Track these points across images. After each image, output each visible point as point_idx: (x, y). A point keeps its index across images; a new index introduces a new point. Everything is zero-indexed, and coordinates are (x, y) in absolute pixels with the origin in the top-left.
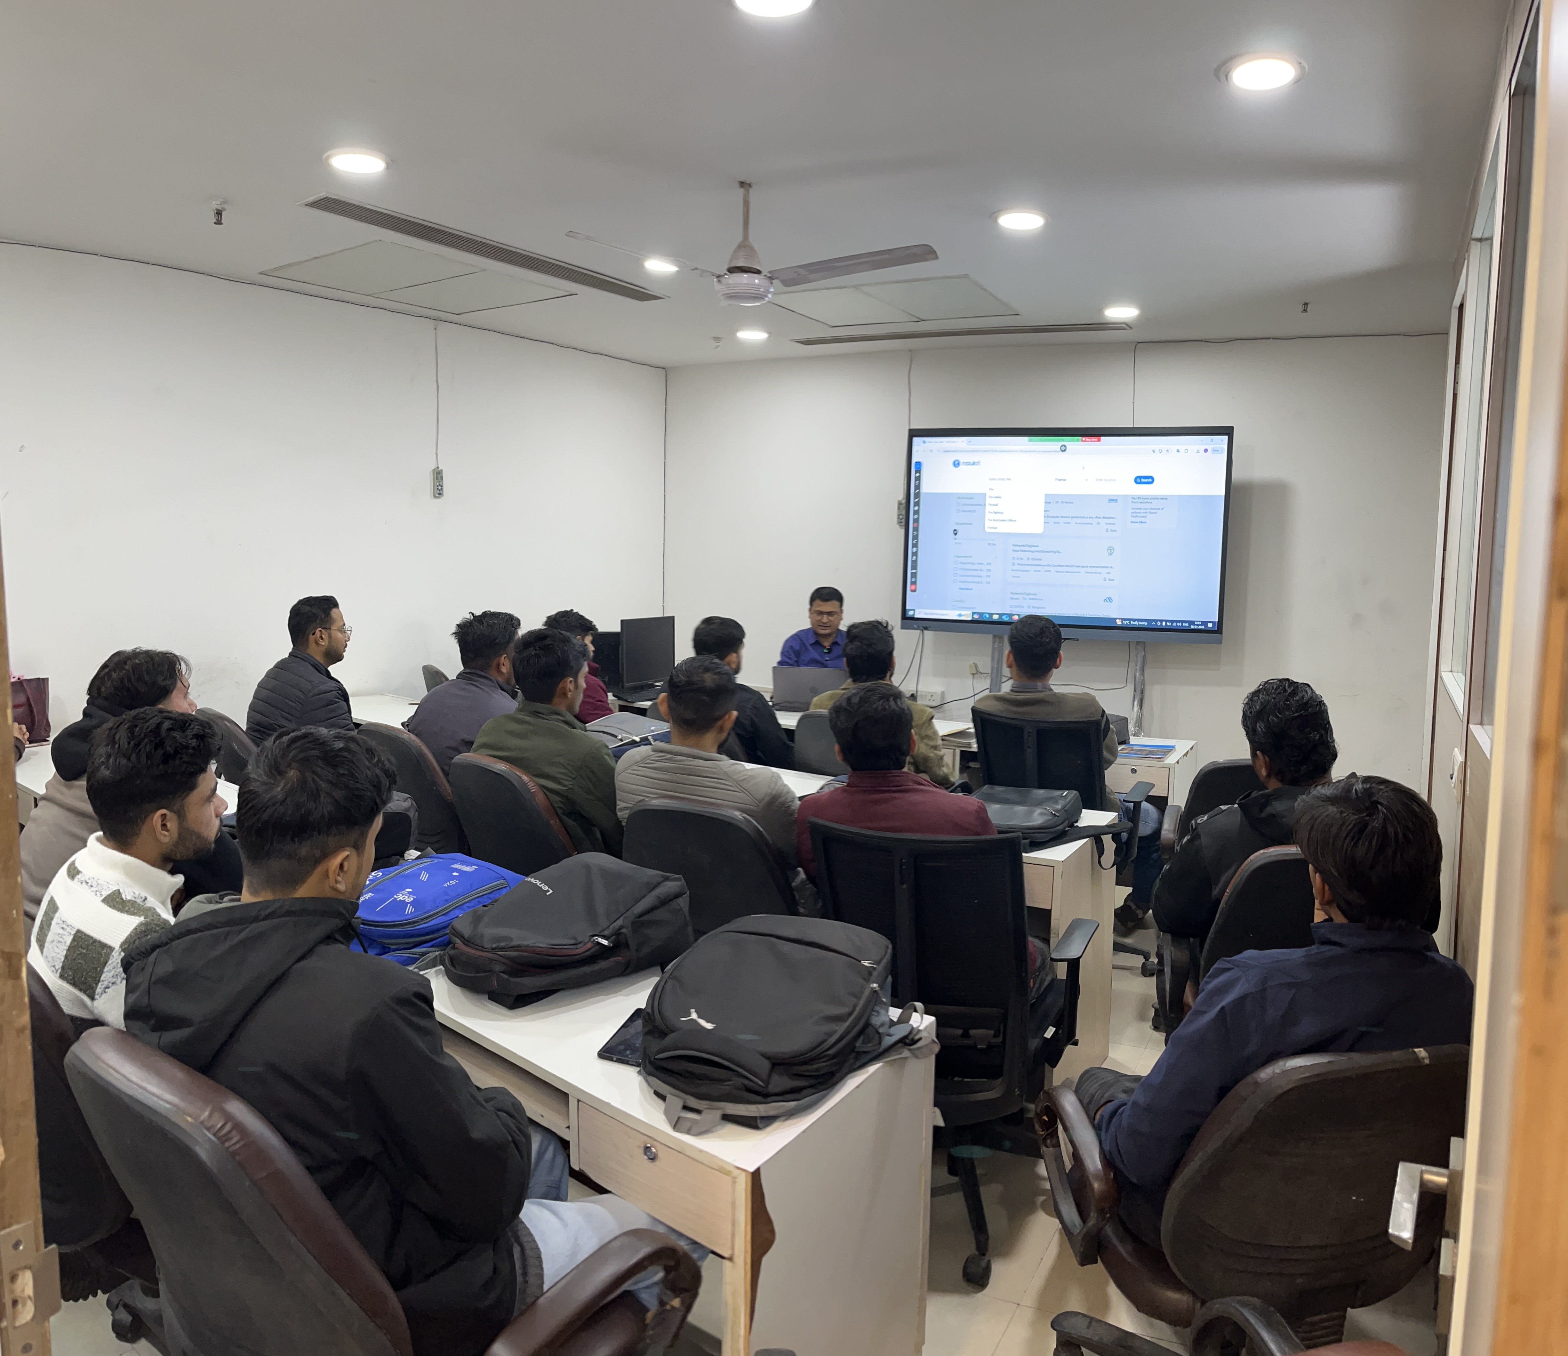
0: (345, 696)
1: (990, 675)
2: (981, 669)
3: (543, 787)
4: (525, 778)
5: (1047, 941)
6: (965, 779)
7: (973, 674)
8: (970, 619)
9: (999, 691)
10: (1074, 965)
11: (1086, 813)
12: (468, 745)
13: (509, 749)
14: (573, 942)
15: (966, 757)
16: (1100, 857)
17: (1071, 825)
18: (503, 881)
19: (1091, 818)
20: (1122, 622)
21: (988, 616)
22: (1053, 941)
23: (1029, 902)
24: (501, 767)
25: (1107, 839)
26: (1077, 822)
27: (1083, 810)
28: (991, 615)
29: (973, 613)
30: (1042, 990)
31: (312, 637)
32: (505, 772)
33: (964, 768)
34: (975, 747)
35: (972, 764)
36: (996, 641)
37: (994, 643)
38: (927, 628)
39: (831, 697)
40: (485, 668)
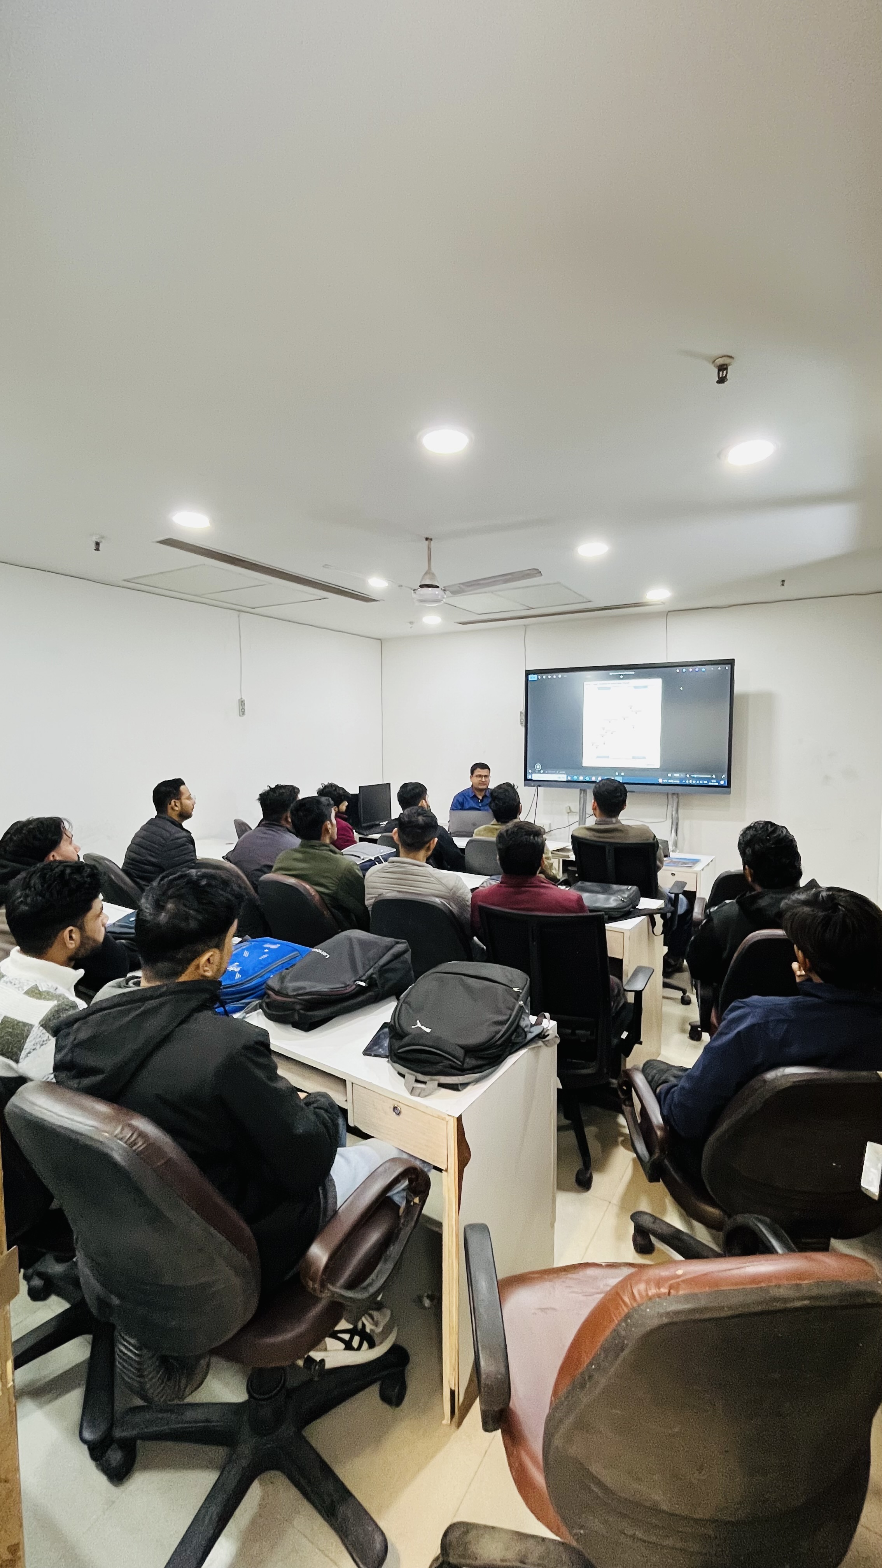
0: (192, 842)
1: (579, 813)
2: (573, 810)
3: (317, 891)
4: (308, 886)
6: (566, 877)
7: (568, 813)
8: (565, 779)
9: (585, 824)
10: (638, 995)
11: (643, 900)
12: (270, 868)
13: (295, 870)
14: (343, 987)
15: (566, 864)
16: (653, 928)
17: (633, 908)
18: (297, 952)
19: (646, 903)
21: (576, 777)
23: (609, 954)
24: (292, 881)
26: (637, 906)
27: (642, 898)
29: (567, 776)
30: (620, 1010)
31: (169, 806)
32: (294, 884)
33: (565, 870)
34: (572, 857)
35: (570, 868)
36: (583, 792)
37: (581, 794)
38: (539, 786)
39: (485, 829)
40: (279, 819)
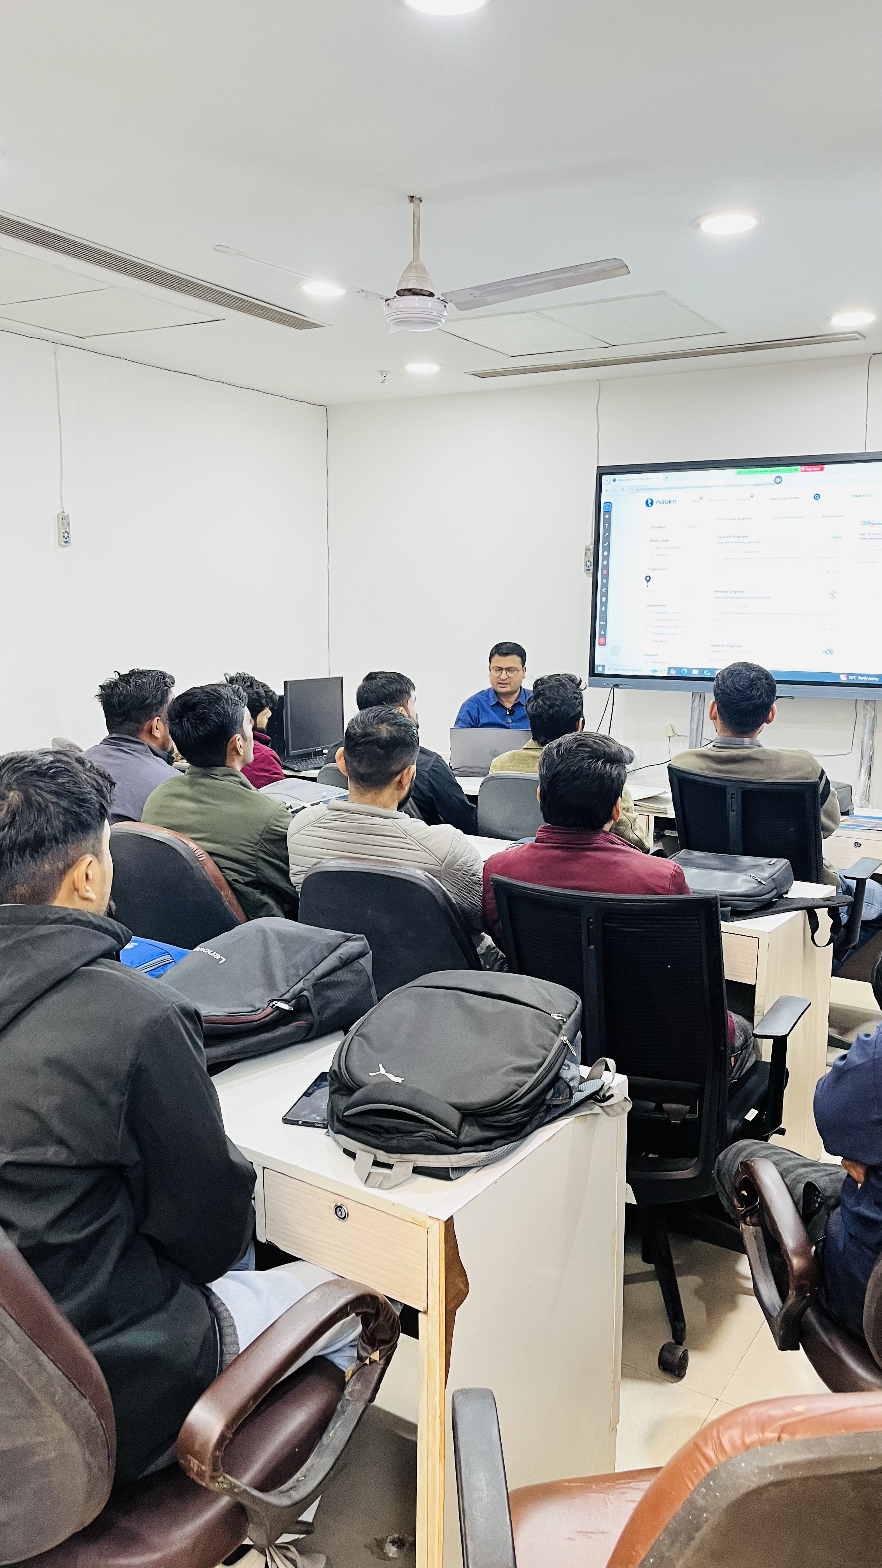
1: (688, 737)
2: (678, 731)
3: (212, 854)
4: (192, 845)
5: (751, 1019)
6: (660, 846)
7: (669, 737)
8: (666, 675)
10: (780, 1043)
11: (796, 883)
14: (250, 1009)
15: (661, 824)
16: (813, 933)
17: (780, 897)
18: (167, 957)
19: (800, 890)
20: (847, 677)
21: (686, 671)
22: (757, 1019)
23: (729, 975)
25: (822, 914)
26: (786, 893)
27: (795, 882)
28: (690, 670)
29: (669, 669)
30: (744, 1071)
33: (658, 837)
34: (671, 814)
35: (667, 833)
36: (697, 699)
37: (693, 701)
38: (617, 686)
39: (513, 758)
40: (136, 733)
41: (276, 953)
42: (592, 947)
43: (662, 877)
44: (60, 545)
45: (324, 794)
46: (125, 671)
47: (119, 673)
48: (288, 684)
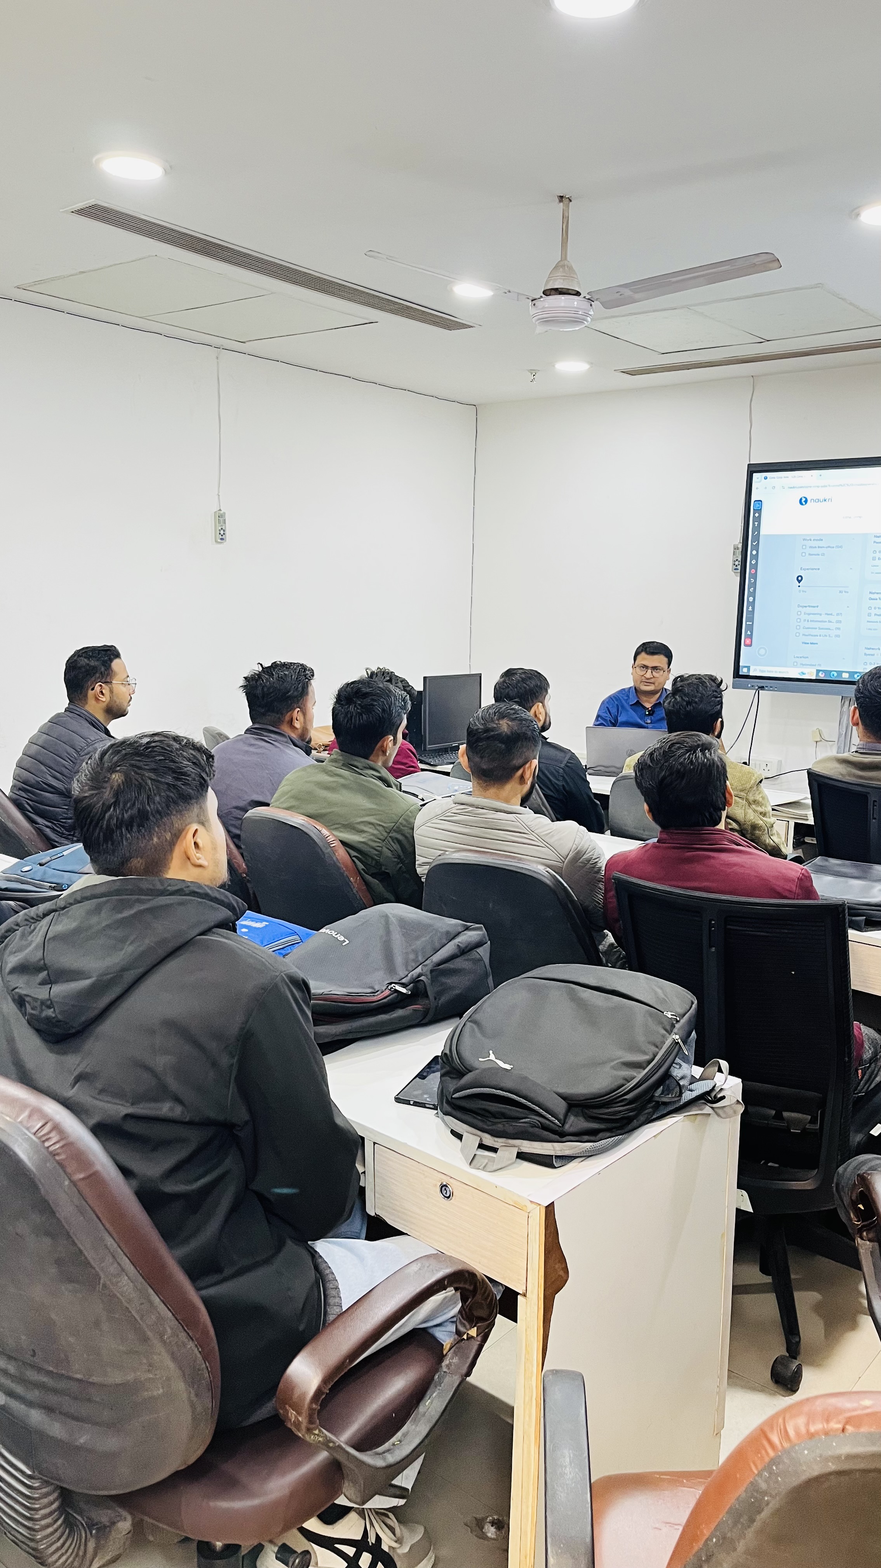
1: (836, 742)
2: (826, 736)
3: (343, 840)
4: (325, 832)
6: (797, 850)
7: (817, 742)
14: (368, 990)
15: (801, 830)
18: (295, 937)
21: (836, 675)
28: (840, 673)
29: (818, 672)
31: (91, 693)
32: (303, 826)
33: (798, 842)
34: (811, 821)
35: (807, 838)
36: (836, 700)
37: (832, 702)
38: (763, 688)
40: (277, 723)
41: (397, 939)
42: (713, 949)
43: (788, 880)
44: (216, 541)
45: (456, 788)
46: (267, 664)
47: (261, 665)
48: (428, 680)
